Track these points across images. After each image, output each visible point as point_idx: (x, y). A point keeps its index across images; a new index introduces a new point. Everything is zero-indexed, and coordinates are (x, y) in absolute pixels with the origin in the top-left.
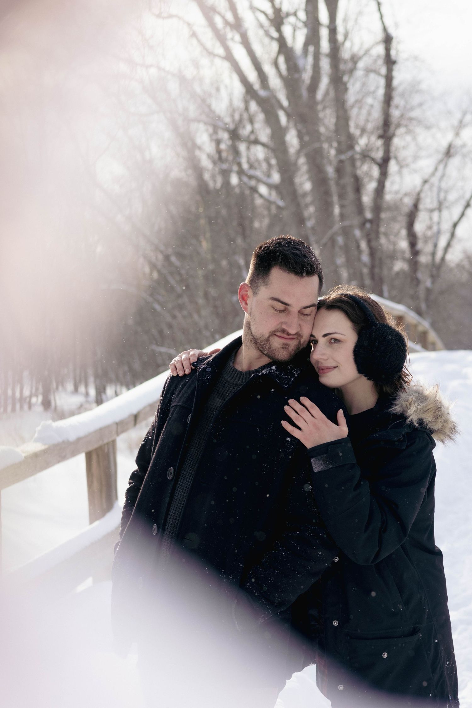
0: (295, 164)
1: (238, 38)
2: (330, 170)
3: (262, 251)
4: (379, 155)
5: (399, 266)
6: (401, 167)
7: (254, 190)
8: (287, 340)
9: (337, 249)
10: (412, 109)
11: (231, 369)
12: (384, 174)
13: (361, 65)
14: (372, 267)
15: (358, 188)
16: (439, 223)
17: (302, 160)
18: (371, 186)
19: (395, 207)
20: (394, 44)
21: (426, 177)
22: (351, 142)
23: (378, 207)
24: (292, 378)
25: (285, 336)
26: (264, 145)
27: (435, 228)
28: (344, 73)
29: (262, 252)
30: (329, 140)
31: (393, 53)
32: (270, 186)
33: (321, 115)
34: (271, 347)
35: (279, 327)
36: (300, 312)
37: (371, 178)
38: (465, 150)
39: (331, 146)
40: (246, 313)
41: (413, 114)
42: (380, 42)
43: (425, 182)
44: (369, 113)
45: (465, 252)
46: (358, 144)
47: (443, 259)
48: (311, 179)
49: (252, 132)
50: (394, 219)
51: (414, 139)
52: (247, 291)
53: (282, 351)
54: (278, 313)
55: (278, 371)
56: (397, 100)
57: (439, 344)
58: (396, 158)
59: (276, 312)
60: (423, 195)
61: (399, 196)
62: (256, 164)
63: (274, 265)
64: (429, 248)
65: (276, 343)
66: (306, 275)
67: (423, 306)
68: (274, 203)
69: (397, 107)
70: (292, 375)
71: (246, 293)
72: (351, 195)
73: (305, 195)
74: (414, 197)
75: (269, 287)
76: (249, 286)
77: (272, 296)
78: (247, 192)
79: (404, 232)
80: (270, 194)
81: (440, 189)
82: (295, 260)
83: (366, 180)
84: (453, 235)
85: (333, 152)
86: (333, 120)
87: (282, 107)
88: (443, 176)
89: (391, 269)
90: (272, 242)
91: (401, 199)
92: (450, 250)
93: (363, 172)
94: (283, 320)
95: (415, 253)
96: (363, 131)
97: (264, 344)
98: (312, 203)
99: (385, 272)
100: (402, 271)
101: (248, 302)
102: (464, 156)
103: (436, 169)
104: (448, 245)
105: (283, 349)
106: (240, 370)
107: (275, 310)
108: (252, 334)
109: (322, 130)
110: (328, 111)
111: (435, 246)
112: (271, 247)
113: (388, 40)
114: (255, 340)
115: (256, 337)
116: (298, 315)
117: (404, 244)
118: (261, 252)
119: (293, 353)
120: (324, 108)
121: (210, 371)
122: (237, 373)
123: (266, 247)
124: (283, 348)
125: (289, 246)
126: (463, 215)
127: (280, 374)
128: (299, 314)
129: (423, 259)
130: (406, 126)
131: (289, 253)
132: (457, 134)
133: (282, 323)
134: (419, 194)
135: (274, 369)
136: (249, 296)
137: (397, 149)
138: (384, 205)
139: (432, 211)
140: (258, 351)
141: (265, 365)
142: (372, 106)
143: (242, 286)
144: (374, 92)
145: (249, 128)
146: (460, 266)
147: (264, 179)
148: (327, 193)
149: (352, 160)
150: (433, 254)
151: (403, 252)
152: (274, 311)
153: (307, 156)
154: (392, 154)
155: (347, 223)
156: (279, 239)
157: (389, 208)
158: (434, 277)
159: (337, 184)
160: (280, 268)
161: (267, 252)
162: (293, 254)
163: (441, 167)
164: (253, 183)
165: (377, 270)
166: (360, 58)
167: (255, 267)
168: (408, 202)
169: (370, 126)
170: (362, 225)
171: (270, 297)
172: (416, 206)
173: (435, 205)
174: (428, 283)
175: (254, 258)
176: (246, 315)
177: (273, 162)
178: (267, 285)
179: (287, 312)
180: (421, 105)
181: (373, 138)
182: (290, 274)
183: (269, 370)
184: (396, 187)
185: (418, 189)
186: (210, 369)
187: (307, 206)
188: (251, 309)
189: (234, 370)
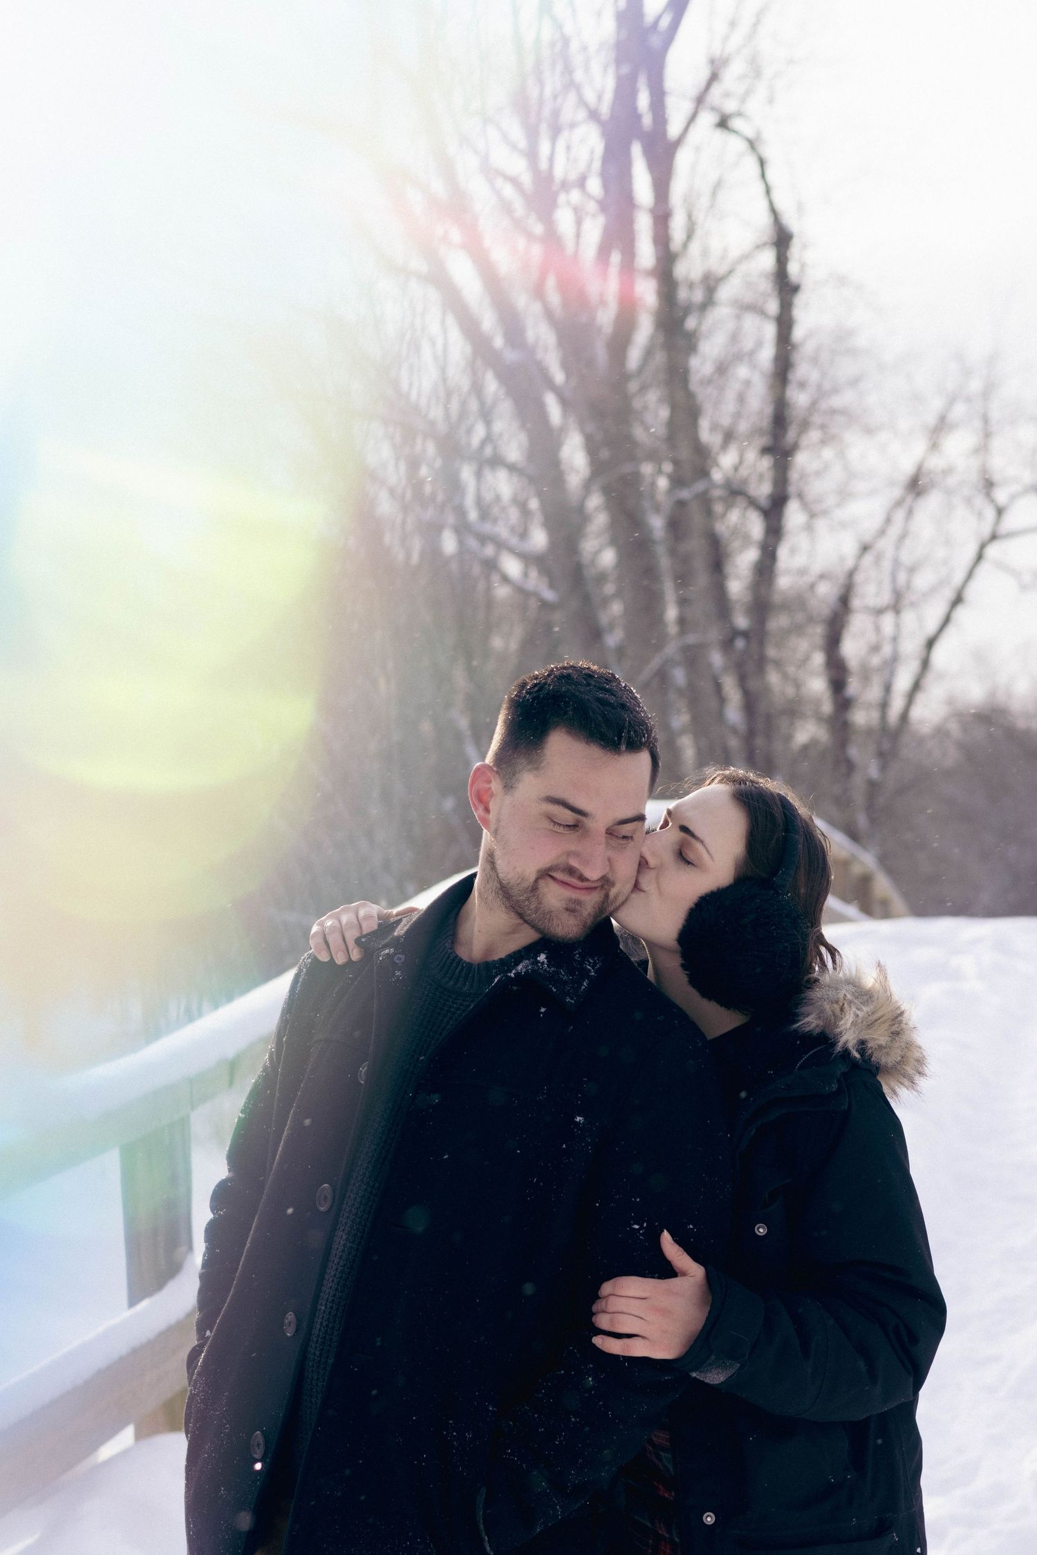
0: (581, 509)
1: (456, 236)
2: (657, 523)
3: (527, 693)
4: (763, 490)
5: (807, 732)
6: (813, 515)
7: (491, 565)
8: (578, 891)
9: (672, 696)
10: (835, 391)
11: (448, 958)
12: (774, 531)
13: (725, 293)
14: (750, 736)
15: (718, 563)
16: (895, 639)
17: (595, 501)
18: (744, 560)
19: (798, 602)
20: (795, 251)
21: (867, 538)
22: (701, 460)
23: (761, 605)
24: (584, 980)
25: (574, 881)
26: (512, 468)
27: (887, 650)
28: (687, 310)
29: (527, 696)
30: (653, 456)
31: (793, 268)
32: (528, 559)
33: (637, 404)
34: (542, 906)
35: (562, 860)
36: (610, 832)
37: (747, 540)
38: (951, 481)
39: (660, 472)
40: (485, 831)
41: (836, 402)
42: (765, 244)
43: (865, 548)
44: (741, 399)
45: (950, 701)
46: (718, 465)
47: (904, 717)
48: (613, 542)
49: (488, 439)
50: (798, 629)
51: (841, 454)
52: (489, 782)
53: (565, 916)
54: (561, 830)
55: (553, 966)
56: (802, 370)
57: (898, 903)
58: (800, 496)
59: (557, 829)
60: (859, 578)
61: (809, 579)
62: (495, 510)
63: (556, 725)
64: (874, 693)
65: (554, 896)
66: (626, 748)
67: (862, 821)
68: (535, 594)
69: (802, 385)
70: (584, 974)
71: (488, 786)
72: (702, 579)
73: (601, 578)
74: (842, 579)
75: (544, 773)
76: (495, 769)
77: (549, 794)
78: (477, 570)
79: (819, 659)
80: (526, 575)
81: (896, 563)
82: (605, 714)
83: (736, 544)
84: (925, 664)
85: (663, 483)
86: (664, 413)
87: (551, 385)
88: (903, 536)
89: (789, 738)
90: (549, 675)
91: (812, 586)
92: (921, 698)
93: (728, 527)
94: (573, 847)
95: (843, 703)
96: (729, 437)
97: (528, 899)
98: (618, 594)
99: (778, 746)
100: (813, 743)
101: (491, 806)
102: (949, 492)
103: (888, 521)
104: (916, 687)
105: (568, 913)
106: (468, 961)
107: (555, 823)
108: (498, 877)
109: (639, 433)
110: (653, 396)
111: (888, 688)
112: (549, 685)
113: (782, 240)
114: (504, 891)
115: (509, 883)
116: (606, 838)
117: (817, 685)
118: (525, 697)
119: (589, 922)
120: (643, 389)
121: (402, 963)
122: (460, 968)
123: (535, 685)
124: (567, 909)
125: (589, 685)
126: (947, 621)
127: (557, 973)
128: (608, 836)
129: (861, 717)
130: (823, 427)
131: (590, 698)
132: (934, 446)
133: (569, 854)
134: (851, 574)
135: (543, 962)
136: (494, 792)
137: (803, 476)
138: (776, 598)
139: (879, 612)
140: (513, 914)
141: (523, 948)
142: (748, 383)
143: (478, 769)
144: (752, 353)
145: (480, 432)
146: (940, 732)
147: (514, 541)
148: (650, 572)
149: (705, 501)
150: (884, 705)
151: (818, 702)
152: (551, 826)
153: (607, 491)
154: (792, 489)
155: (691, 639)
156: (564, 668)
157: (786, 607)
158: (885, 757)
159: (673, 552)
160: (569, 733)
161: (538, 696)
162: (599, 700)
163: (899, 516)
164: (489, 551)
165: (759, 741)
166: (721, 279)
167: (510, 730)
168: (827, 592)
169: (743, 427)
170: (727, 644)
171: (543, 795)
172: (844, 602)
173: (886, 598)
174: (873, 771)
175: (509, 709)
176: (486, 833)
177: (534, 504)
178: (537, 769)
179: (580, 831)
180: (855, 382)
181: (751, 455)
182: (592, 745)
183: (533, 964)
184: (799, 561)
185: (850, 563)
186: (403, 957)
187: (605, 602)
188: (498, 821)
189: (454, 960)
